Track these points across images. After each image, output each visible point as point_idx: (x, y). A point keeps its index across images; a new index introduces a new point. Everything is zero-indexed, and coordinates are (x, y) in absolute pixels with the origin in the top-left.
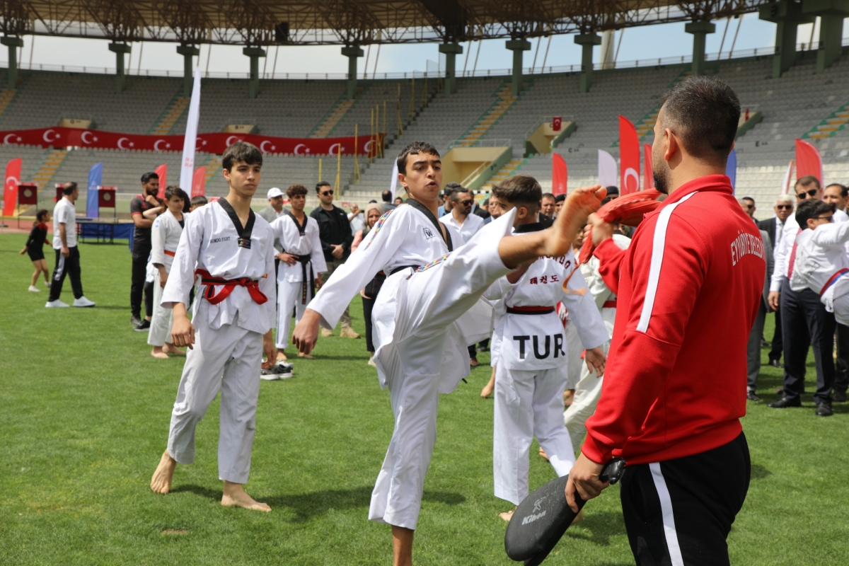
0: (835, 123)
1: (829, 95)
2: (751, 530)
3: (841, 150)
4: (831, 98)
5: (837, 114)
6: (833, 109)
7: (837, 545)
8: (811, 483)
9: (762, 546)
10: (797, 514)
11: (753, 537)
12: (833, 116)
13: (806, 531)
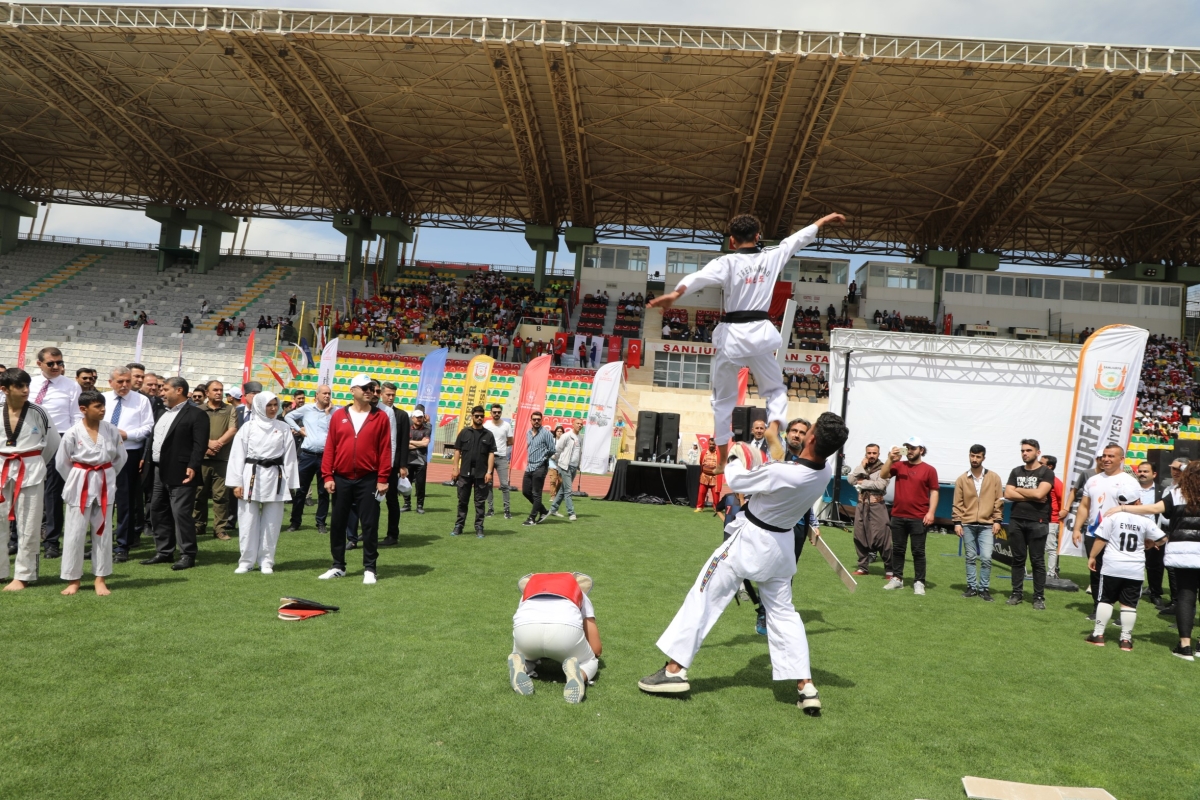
0: (11, 303)
1: (5, 278)
2: (22, 656)
3: (16, 327)
4: (8, 281)
5: (13, 296)
6: (9, 292)
7: (100, 653)
8: (60, 610)
9: (37, 666)
10: (58, 636)
11: (26, 661)
12: (9, 297)
13: (71, 647)
